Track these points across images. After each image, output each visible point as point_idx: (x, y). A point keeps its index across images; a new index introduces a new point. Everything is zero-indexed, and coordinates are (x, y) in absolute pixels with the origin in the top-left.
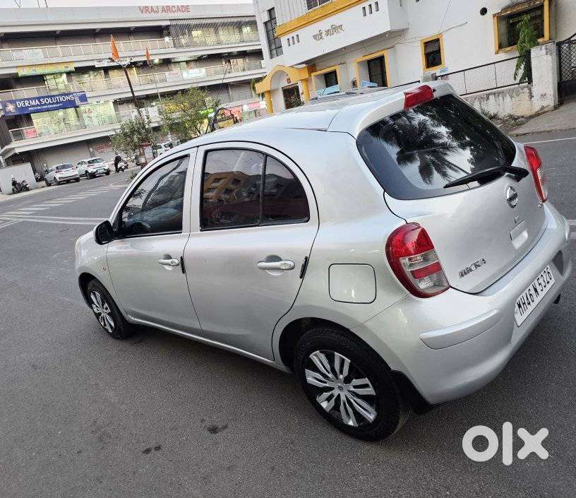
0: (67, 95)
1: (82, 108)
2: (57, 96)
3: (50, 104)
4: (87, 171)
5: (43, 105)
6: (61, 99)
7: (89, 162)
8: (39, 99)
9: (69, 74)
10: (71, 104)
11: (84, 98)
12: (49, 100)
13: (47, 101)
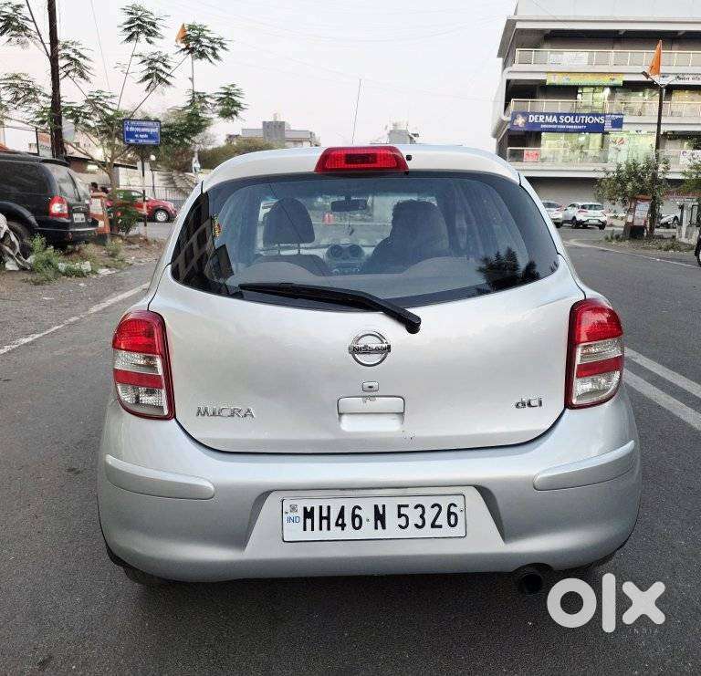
0: (597, 115)
1: (612, 136)
2: (582, 115)
3: (570, 124)
4: (574, 218)
5: (562, 124)
6: (587, 120)
7: (583, 207)
8: (558, 115)
9: (614, 88)
10: (597, 128)
11: (618, 124)
12: (571, 119)
13: (568, 119)
